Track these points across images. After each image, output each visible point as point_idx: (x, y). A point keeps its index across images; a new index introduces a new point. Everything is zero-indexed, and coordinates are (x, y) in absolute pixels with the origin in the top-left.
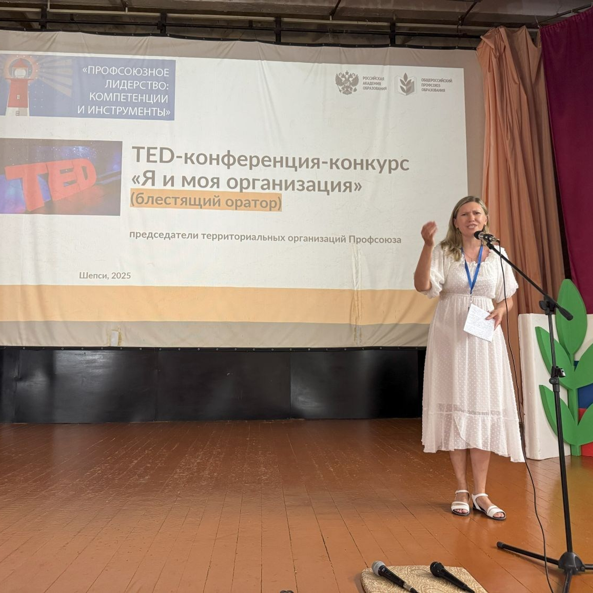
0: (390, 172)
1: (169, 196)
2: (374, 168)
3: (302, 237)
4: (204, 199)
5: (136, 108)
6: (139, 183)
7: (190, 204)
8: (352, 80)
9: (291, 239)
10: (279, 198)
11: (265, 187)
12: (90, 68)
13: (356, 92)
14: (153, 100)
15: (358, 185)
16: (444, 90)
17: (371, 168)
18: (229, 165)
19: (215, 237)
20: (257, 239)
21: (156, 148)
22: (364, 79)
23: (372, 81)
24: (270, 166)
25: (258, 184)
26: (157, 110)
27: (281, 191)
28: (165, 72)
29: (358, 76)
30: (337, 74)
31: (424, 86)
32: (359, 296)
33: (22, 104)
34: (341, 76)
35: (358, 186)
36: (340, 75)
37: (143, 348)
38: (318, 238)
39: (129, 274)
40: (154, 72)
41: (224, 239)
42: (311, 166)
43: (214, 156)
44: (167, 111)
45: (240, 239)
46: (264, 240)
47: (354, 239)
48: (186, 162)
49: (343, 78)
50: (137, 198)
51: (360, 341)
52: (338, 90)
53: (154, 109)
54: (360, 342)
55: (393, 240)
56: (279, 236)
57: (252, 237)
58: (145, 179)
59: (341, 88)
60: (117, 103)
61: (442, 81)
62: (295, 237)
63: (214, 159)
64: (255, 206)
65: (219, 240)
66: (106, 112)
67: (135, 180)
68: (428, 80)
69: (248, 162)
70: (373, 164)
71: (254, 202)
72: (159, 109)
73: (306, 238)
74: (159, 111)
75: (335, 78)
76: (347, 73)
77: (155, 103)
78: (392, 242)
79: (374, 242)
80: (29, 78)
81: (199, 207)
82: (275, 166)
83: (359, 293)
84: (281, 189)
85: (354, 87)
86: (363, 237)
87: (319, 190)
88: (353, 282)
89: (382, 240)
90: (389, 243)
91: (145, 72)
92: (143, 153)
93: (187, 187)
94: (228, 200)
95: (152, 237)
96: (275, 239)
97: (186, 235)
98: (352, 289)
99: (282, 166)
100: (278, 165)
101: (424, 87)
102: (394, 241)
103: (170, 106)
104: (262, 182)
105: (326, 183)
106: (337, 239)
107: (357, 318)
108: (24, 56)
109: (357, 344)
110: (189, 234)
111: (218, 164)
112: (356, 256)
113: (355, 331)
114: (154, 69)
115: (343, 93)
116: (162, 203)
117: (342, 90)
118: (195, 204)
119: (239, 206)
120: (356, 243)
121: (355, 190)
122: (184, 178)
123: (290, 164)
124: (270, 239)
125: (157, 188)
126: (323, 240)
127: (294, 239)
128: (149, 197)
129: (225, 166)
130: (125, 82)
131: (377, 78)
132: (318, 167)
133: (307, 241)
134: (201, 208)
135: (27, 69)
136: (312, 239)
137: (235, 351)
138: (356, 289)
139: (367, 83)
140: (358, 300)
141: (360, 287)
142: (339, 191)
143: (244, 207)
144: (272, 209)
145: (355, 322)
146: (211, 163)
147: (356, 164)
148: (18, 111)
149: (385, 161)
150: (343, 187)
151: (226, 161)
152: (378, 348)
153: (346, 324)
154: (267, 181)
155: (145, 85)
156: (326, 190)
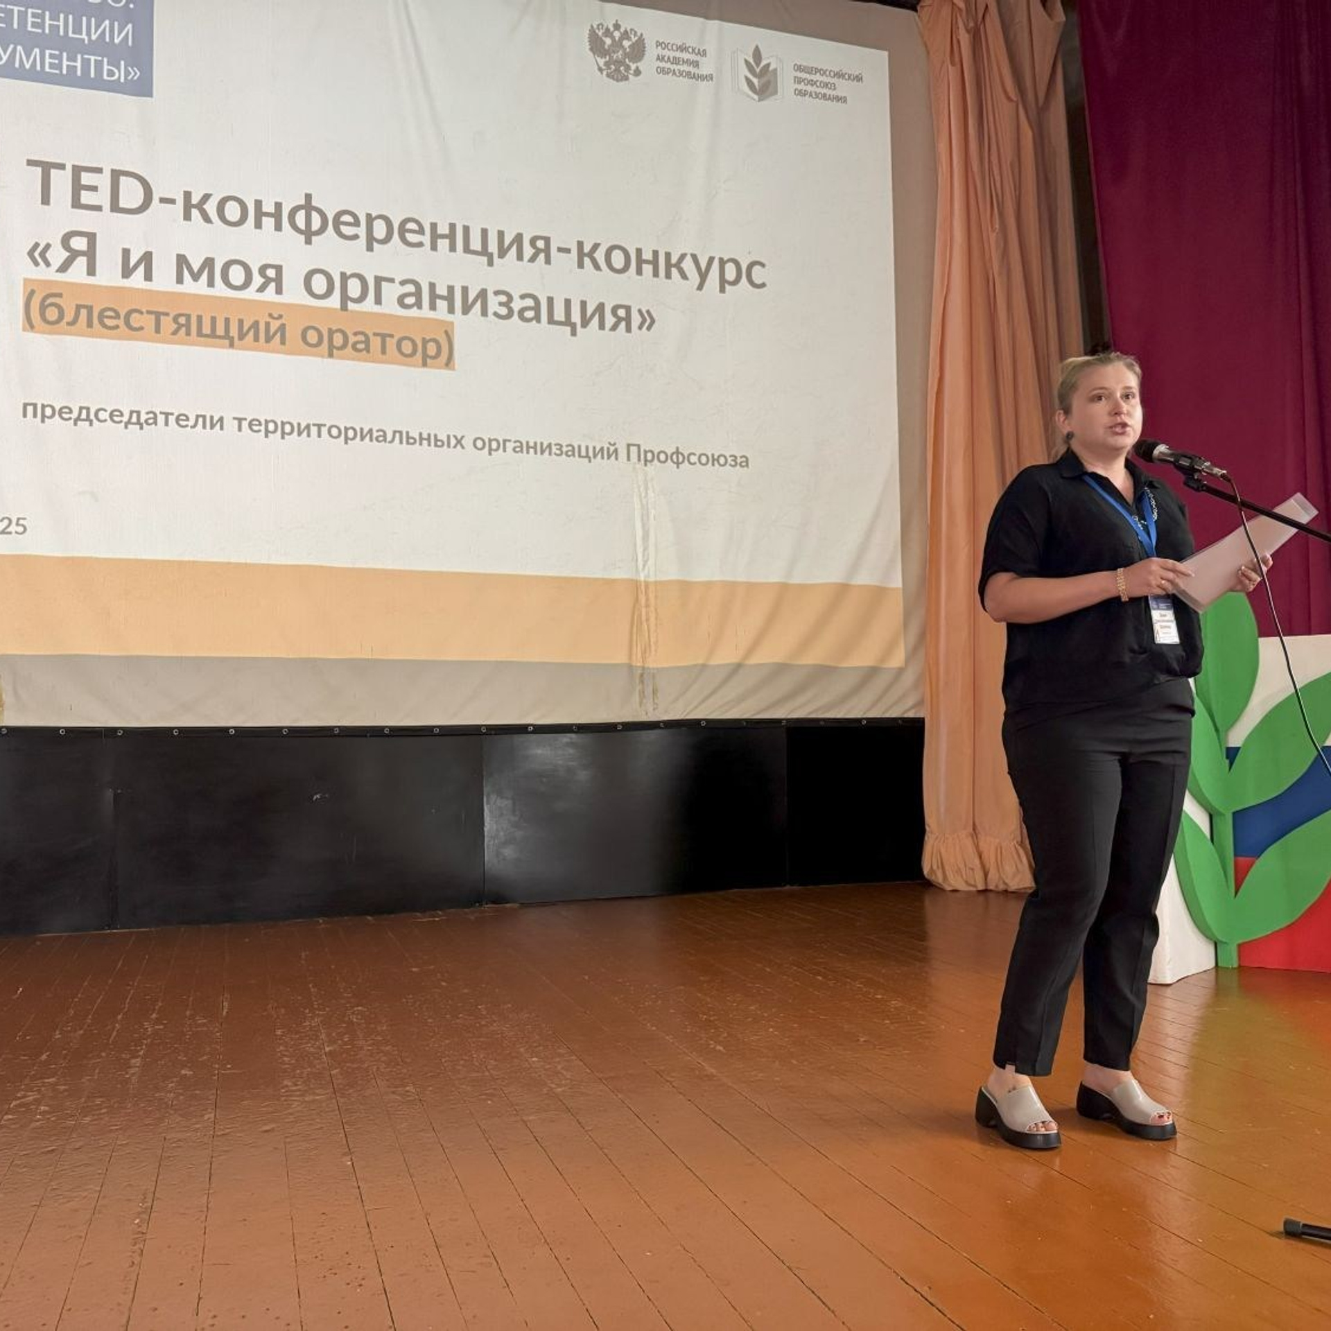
0: (722, 290)
1: (139, 308)
2: (684, 276)
3: (509, 441)
4: (241, 322)
5: (37, 50)
6: (48, 264)
7: (200, 334)
8: (629, 47)
9: (479, 443)
10: (446, 332)
11: (410, 300)
13: (639, 78)
14: (89, 34)
15: (646, 315)
16: (843, 100)
17: (679, 276)
18: (308, 235)
19: (271, 427)
20: (389, 438)
21: (99, 170)
22: (659, 48)
23: (678, 54)
24: (420, 244)
25: (391, 292)
26: (102, 61)
27: (451, 316)
29: (644, 36)
30: (592, 27)
31: (799, 83)
32: (652, 596)
34: (601, 31)
35: (648, 318)
36: (599, 29)
37: (69, 730)
38: (549, 446)
39: (21, 522)
41: (300, 434)
42: (530, 256)
43: (268, 207)
44: (130, 69)
45: (343, 435)
46: (408, 443)
47: (639, 451)
48: (187, 217)
49: (606, 36)
50: (43, 308)
51: (655, 706)
52: (596, 68)
53: (93, 58)
54: (654, 709)
55: (729, 459)
56: (449, 437)
57: (375, 434)
58: (68, 254)
59: (601, 62)
61: (839, 75)
62: (490, 441)
63: (268, 215)
64: (384, 352)
65: (283, 437)
68: (810, 70)
69: (362, 231)
70: (683, 265)
71: (379, 339)
72: (105, 60)
73: (518, 444)
74: (106, 67)
75: (587, 36)
76: (617, 27)
77: (93, 42)
78: (728, 465)
81: (227, 342)
82: (434, 247)
83: (652, 588)
84: (451, 310)
85: (635, 65)
86: (660, 449)
87: (551, 321)
88: (637, 560)
89: (704, 459)
90: (720, 465)
92: (62, 178)
93: (189, 286)
94: (308, 328)
95: (88, 419)
96: (438, 443)
97: (187, 419)
98: (634, 578)
99: (453, 248)
100: (443, 244)
101: (799, 87)
102: (733, 463)
103: (139, 56)
104: (401, 287)
105: (568, 303)
106: (597, 450)
107: (645, 652)
109: (647, 714)
110: (198, 416)
111: (278, 227)
112: (643, 495)
113: (642, 682)
115: (608, 75)
116: (117, 327)
117: (604, 67)
118: (213, 335)
119: (338, 349)
120: (643, 462)
121: (640, 328)
122: (182, 261)
123: (476, 244)
124: (425, 442)
125: (104, 283)
126: (562, 452)
127: (487, 444)
128: (78, 307)
129: (299, 235)
131: (690, 50)
132: (548, 261)
133: (522, 451)
134: (232, 345)
136: (535, 448)
137: (335, 736)
138: (642, 579)
139: (666, 58)
140: (647, 606)
141: (652, 574)
142: (602, 326)
143: (351, 352)
144: (428, 361)
145: (641, 660)
146: (258, 225)
147: (640, 260)
149: (711, 260)
150: (610, 319)
151: (300, 222)
152: (697, 723)
153: (622, 664)
154: (416, 284)
156: (569, 323)
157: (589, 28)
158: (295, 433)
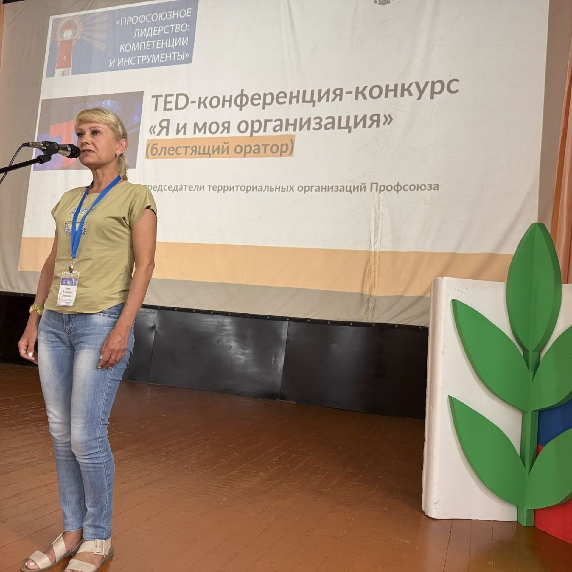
0: (432, 97)
1: (180, 146)
2: (410, 94)
4: (214, 146)
5: (158, 55)
6: (155, 133)
7: (200, 153)
9: (300, 189)
10: (291, 140)
11: (278, 128)
12: (123, 19)
14: (174, 45)
15: (388, 117)
17: (408, 95)
18: (241, 106)
19: (220, 188)
20: (263, 189)
21: (172, 95)
24: (284, 102)
25: (270, 126)
26: (177, 53)
27: (295, 132)
28: (187, 12)
32: (377, 260)
33: (66, 65)
35: (389, 119)
38: (332, 187)
40: (178, 14)
42: (332, 98)
43: (227, 98)
44: (186, 54)
45: (246, 190)
46: (271, 191)
47: (377, 187)
48: (199, 107)
50: (152, 149)
51: (372, 316)
53: (175, 53)
55: (427, 187)
56: (288, 187)
57: (258, 188)
58: (160, 128)
60: (143, 52)
63: (227, 101)
64: (265, 152)
65: (224, 192)
66: (132, 63)
67: (152, 130)
69: (261, 101)
70: (410, 89)
71: (264, 147)
72: (179, 53)
73: (318, 187)
74: (178, 55)
77: (175, 47)
78: (426, 190)
79: (402, 190)
80: (74, 38)
81: (208, 155)
82: (290, 103)
83: (377, 255)
84: (295, 130)
86: (388, 184)
88: (370, 241)
89: (412, 188)
90: (421, 190)
91: (170, 15)
92: (161, 100)
93: (198, 135)
94: (237, 146)
95: (161, 190)
96: (283, 190)
97: (192, 188)
98: (368, 250)
99: (298, 102)
100: (294, 100)
102: (429, 188)
103: (189, 48)
104: (274, 123)
106: (355, 187)
107: (372, 287)
108: (72, 18)
109: (367, 319)
110: (196, 186)
111: (230, 106)
112: (377, 209)
113: (368, 303)
114: (178, 11)
115: (379, 4)
116: (173, 154)
118: (204, 153)
119: (248, 153)
120: (378, 192)
121: (384, 124)
122: (196, 125)
123: (308, 98)
124: (277, 190)
125: (171, 138)
126: (338, 190)
127: (304, 188)
128: (162, 148)
129: (237, 107)
130: (151, 29)
133: (319, 191)
134: (210, 157)
135: (73, 29)
136: (325, 189)
138: (373, 250)
140: (374, 265)
141: (378, 248)
142: (364, 126)
143: (253, 154)
144: (283, 154)
145: (369, 292)
146: (223, 106)
147: (388, 90)
148: (64, 72)
149: (427, 83)
150: (369, 122)
151: (238, 102)
152: (393, 326)
153: (357, 293)
154: (281, 120)
155: (169, 29)
156: (348, 127)
158: (229, 190)
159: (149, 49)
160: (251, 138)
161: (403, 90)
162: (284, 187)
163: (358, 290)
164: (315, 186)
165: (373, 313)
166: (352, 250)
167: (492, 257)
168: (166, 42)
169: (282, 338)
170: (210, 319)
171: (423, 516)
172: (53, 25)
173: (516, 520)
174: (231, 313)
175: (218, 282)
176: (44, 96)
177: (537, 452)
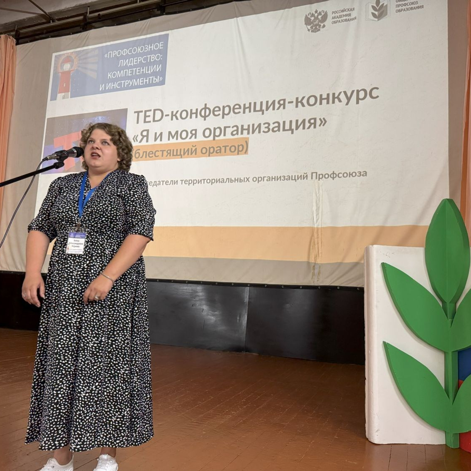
0: (358, 103)
1: (158, 150)
2: (340, 101)
3: (265, 177)
4: (184, 149)
5: (138, 80)
6: (137, 141)
7: (173, 155)
8: (321, 18)
9: (255, 179)
10: (246, 142)
11: (235, 133)
12: (110, 53)
13: (324, 28)
14: (151, 71)
15: (323, 120)
16: (422, 7)
17: (338, 102)
18: (205, 117)
19: (190, 182)
20: (225, 181)
21: (150, 110)
22: (333, 14)
23: (342, 14)
24: (239, 112)
25: (229, 131)
27: (249, 135)
28: (160, 45)
29: (327, 12)
31: (399, 6)
32: (320, 234)
33: (66, 90)
34: (310, 16)
38: (280, 177)
40: (152, 47)
42: (278, 108)
43: (194, 111)
44: (160, 78)
45: (211, 183)
46: (231, 182)
47: (317, 175)
48: (172, 119)
49: (312, 17)
51: (318, 279)
52: (307, 30)
53: (151, 77)
54: (318, 281)
55: (357, 174)
56: (244, 178)
57: (221, 180)
58: (142, 137)
60: (126, 78)
62: (259, 178)
63: (194, 113)
64: (225, 152)
66: (118, 87)
67: (135, 139)
69: (221, 112)
70: (340, 97)
71: (224, 148)
72: (154, 77)
73: (269, 178)
74: (154, 79)
75: (304, 19)
76: (316, 12)
77: (152, 73)
78: (356, 176)
79: (337, 176)
80: (72, 69)
81: (180, 156)
82: (244, 112)
83: (320, 230)
84: (248, 133)
85: (323, 24)
86: (326, 173)
88: (314, 219)
89: (345, 175)
90: (353, 176)
91: (146, 48)
92: (142, 115)
93: (171, 141)
94: (203, 148)
96: (241, 181)
97: (168, 182)
98: (312, 226)
99: (250, 111)
100: (247, 110)
101: (398, 9)
102: (359, 175)
103: (163, 73)
104: (232, 129)
106: (299, 176)
107: (316, 256)
108: (70, 54)
110: (171, 181)
111: (196, 117)
112: (317, 192)
113: (314, 269)
114: (153, 45)
115: (312, 31)
116: (152, 156)
117: (310, 29)
118: (177, 155)
119: (212, 153)
120: (318, 179)
121: (320, 125)
122: (170, 133)
123: (258, 108)
124: (236, 181)
125: (150, 144)
126: (285, 179)
127: (257, 179)
128: (144, 152)
129: (202, 118)
130: (132, 60)
131: (347, 10)
132: (284, 108)
134: (181, 157)
135: (71, 63)
136: (275, 178)
138: (316, 226)
139: (336, 17)
140: (318, 238)
141: (320, 224)
142: (304, 128)
143: (216, 154)
144: (240, 152)
145: (314, 260)
146: (191, 117)
147: (321, 99)
148: (64, 96)
149: (353, 92)
150: (307, 125)
151: (203, 114)
152: (335, 287)
153: (304, 262)
154: (237, 127)
155: (146, 59)
156: (291, 129)
157: (305, 16)
158: (197, 183)
159: (131, 75)
160: (214, 141)
161: (334, 98)
162: (241, 179)
163: (305, 259)
164: (267, 176)
165: (319, 277)
166: (299, 227)
167: (413, 229)
168: (144, 69)
169: (244, 301)
170: (185, 288)
171: (367, 441)
172: (55, 60)
173: (445, 443)
174: (203, 282)
175: (191, 257)
176: (49, 115)
177: (459, 386)
